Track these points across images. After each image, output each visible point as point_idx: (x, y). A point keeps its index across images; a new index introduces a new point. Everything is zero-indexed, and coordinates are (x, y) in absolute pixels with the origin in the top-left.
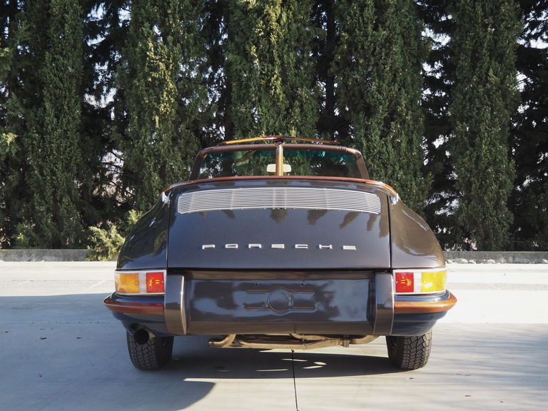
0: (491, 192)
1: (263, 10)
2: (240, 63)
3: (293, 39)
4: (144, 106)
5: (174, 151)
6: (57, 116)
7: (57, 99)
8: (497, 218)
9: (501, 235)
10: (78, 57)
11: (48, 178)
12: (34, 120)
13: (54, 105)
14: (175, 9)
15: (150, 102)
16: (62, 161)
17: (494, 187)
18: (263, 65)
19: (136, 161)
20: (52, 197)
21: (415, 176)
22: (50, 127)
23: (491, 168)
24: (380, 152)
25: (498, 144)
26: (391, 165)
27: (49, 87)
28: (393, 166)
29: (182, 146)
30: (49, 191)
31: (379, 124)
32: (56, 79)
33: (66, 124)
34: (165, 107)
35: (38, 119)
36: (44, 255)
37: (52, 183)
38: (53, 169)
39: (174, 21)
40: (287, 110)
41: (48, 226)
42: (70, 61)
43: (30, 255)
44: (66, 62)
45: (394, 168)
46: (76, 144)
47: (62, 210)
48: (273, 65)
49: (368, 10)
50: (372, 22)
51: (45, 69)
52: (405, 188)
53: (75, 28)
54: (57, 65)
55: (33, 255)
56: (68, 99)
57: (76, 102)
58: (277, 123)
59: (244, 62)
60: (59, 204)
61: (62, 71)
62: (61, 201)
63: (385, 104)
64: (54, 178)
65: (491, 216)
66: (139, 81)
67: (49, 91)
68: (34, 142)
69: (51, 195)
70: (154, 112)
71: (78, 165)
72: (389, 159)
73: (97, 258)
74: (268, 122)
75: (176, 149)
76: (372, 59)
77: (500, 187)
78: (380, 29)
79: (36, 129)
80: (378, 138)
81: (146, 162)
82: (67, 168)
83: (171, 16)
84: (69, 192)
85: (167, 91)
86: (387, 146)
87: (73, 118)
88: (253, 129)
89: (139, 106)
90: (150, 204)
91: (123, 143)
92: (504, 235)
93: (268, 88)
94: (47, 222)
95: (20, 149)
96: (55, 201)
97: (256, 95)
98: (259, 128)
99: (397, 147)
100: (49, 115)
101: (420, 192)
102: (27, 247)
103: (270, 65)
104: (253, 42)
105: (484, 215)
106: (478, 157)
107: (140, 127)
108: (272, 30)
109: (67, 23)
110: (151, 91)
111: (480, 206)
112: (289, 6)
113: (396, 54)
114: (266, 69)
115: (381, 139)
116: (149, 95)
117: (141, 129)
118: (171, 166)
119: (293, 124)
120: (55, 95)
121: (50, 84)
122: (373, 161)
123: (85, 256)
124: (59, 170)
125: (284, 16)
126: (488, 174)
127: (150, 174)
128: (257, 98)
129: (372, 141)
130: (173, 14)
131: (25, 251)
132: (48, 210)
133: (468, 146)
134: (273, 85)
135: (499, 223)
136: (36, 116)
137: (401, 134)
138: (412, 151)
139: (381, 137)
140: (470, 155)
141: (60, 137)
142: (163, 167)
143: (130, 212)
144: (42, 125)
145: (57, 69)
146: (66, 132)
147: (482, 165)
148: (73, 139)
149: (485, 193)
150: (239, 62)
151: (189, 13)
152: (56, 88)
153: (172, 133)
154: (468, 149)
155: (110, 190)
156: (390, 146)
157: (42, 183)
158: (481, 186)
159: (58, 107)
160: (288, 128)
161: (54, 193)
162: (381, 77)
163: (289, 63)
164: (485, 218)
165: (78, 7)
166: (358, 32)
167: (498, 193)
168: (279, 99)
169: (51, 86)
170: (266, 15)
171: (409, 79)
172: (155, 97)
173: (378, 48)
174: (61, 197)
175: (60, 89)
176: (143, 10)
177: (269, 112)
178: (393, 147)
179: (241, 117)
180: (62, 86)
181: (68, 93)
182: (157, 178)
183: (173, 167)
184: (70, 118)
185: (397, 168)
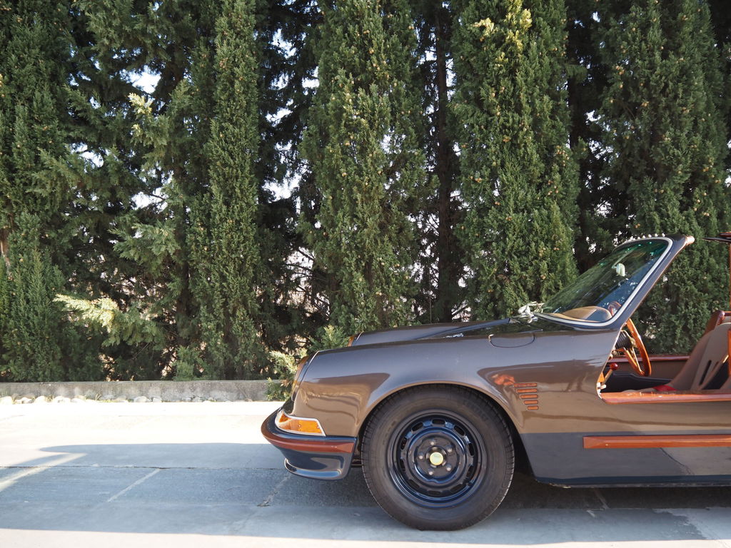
1: (504, 37)
2: (473, 115)
3: (545, 79)
4: (341, 181)
5: (383, 242)
6: (227, 203)
7: (227, 180)
10: (253, 124)
11: (217, 284)
12: (199, 210)
13: (223, 189)
14: (380, 49)
15: (349, 175)
16: (235, 262)
18: (506, 115)
19: (330, 258)
20: (222, 311)
22: (217, 217)
26: (698, 250)
27: (216, 165)
28: (701, 251)
29: (394, 235)
30: (218, 303)
31: (676, 191)
32: (226, 154)
33: (239, 212)
34: (369, 181)
35: (202, 208)
36: (212, 388)
37: (221, 291)
38: (222, 273)
39: (379, 64)
40: (542, 177)
41: (218, 349)
42: (243, 129)
43: (194, 389)
44: (237, 130)
45: (703, 254)
46: (252, 238)
47: (236, 328)
48: (521, 115)
49: (653, 31)
50: (659, 48)
51: (211, 143)
52: (718, 282)
53: (248, 88)
54: (226, 136)
55: (198, 390)
56: (240, 180)
57: (251, 183)
58: (529, 196)
59: (478, 113)
60: (231, 318)
61: (232, 143)
62: (234, 315)
63: (686, 162)
64: (224, 284)
66: (333, 146)
67: (216, 171)
68: (199, 238)
69: (221, 307)
70: (355, 188)
71: (255, 266)
73: (282, 394)
74: (516, 195)
75: (386, 239)
76: (663, 99)
78: (672, 56)
79: (201, 221)
80: (676, 211)
81: (346, 259)
82: (241, 271)
83: (374, 58)
84: (245, 304)
85: (372, 158)
86: (691, 223)
87: (247, 204)
88: (495, 205)
89: (333, 182)
90: (351, 315)
91: (313, 234)
93: (514, 146)
94: (216, 344)
95: (180, 248)
96: (227, 314)
97: (497, 157)
98: (504, 204)
99: (704, 223)
100: (216, 202)
102: (191, 378)
103: (516, 115)
104: (490, 84)
107: (336, 210)
108: (517, 65)
109: (238, 78)
110: (350, 159)
112: (540, 32)
113: (698, 90)
114: (511, 120)
115: (681, 211)
116: (347, 166)
117: (336, 214)
118: (380, 262)
119: (551, 196)
120: (224, 175)
121: (217, 161)
123: (266, 391)
124: (230, 273)
125: (534, 44)
127: (351, 274)
128: (499, 161)
129: (668, 216)
130: (377, 55)
131: (187, 384)
132: (218, 327)
134: (521, 142)
136: (201, 205)
137: (709, 205)
138: (726, 228)
141: (231, 229)
142: (369, 264)
143: (325, 329)
144: (208, 216)
145: (226, 142)
146: (238, 222)
148: (247, 232)
150: (470, 113)
151: (399, 54)
152: (225, 165)
153: (380, 216)
155: (297, 297)
156: (695, 223)
157: (209, 292)
159: (228, 191)
160: (543, 202)
161: (225, 304)
162: (677, 124)
163: (542, 111)
165: (251, 58)
166: (640, 62)
168: (530, 161)
169: (218, 163)
170: (508, 45)
171: (713, 127)
172: (355, 167)
173: (671, 84)
174: (235, 310)
175: (230, 166)
176: (335, 54)
177: (516, 180)
178: (699, 224)
179: (476, 189)
180: (232, 163)
181: (240, 172)
182: (361, 280)
183: (383, 264)
184: (244, 204)
185: (706, 253)
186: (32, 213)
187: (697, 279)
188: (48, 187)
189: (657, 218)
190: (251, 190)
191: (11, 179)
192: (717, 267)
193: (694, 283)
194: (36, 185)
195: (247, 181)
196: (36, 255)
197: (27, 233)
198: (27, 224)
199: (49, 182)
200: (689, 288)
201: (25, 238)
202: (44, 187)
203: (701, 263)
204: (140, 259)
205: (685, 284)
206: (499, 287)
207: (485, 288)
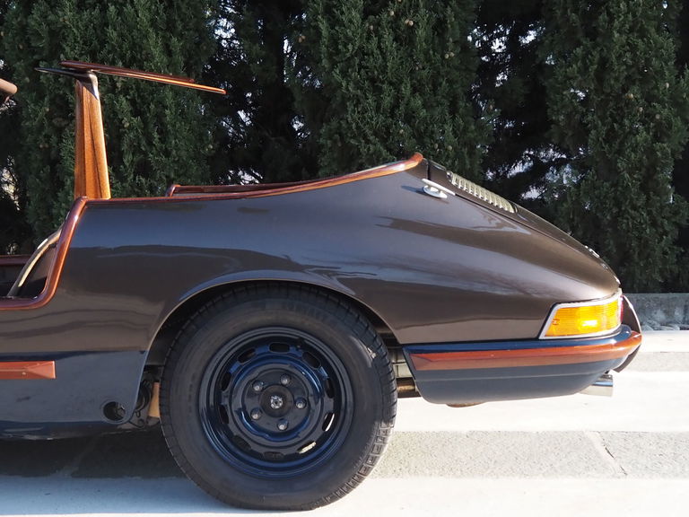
0: (634, 150)
8: (649, 213)
9: (658, 253)
17: (642, 137)
21: (454, 111)
23: (636, 88)
24: (362, 52)
25: (653, 30)
26: (391, 83)
28: (396, 85)
45: (398, 90)
52: (427, 140)
65: (635, 208)
72: (384, 70)
77: (657, 138)
80: (356, 15)
86: (380, 37)
92: (665, 253)
99: (405, 39)
101: (465, 150)
105: (618, 204)
106: (604, 62)
111: (607, 184)
115: (364, 18)
122: (344, 74)
126: (628, 103)
129: (342, 25)
133: (580, 36)
135: (654, 224)
138: (445, 49)
139: (366, 13)
140: (584, 58)
147: (613, 84)
149: (620, 152)
154: (578, 44)
156: (388, 37)
158: (610, 136)
164: (620, 214)
167: (650, 152)
178: (395, 39)
185: (406, 90)
187: (388, 133)
189: (323, 26)
192: (423, 113)
193: (384, 141)
200: (372, 148)
203: (395, 106)
205: (368, 142)
206: (54, 139)
207: (36, 141)
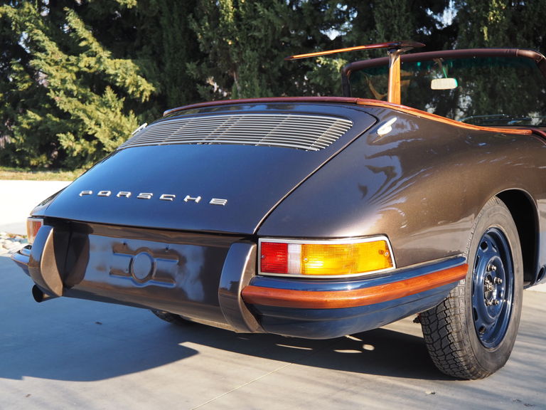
4: (472, 17)
6: (388, 37)
7: (388, 19)
13: (385, 26)
15: (478, 10)
34: (494, 15)
56: (397, 18)
57: (407, 20)
67: (380, 12)
70: (482, 23)
100: (380, 37)
118: (503, 84)
120: (385, 14)
142: (494, 86)
152: (386, 6)
159: (388, 27)
169: (381, 5)
172: (484, 4)
175: (390, 8)
180: (392, 5)
181: (397, 12)
182: (485, 99)
183: (505, 85)
184: (400, 38)
186: (253, 50)
188: (263, 30)
190: (406, 26)
191: (239, 26)
194: (255, 29)
195: (403, 19)
196: (256, 82)
197: (250, 66)
198: (250, 58)
199: (263, 27)
201: (249, 69)
202: (260, 31)
204: (324, 83)
